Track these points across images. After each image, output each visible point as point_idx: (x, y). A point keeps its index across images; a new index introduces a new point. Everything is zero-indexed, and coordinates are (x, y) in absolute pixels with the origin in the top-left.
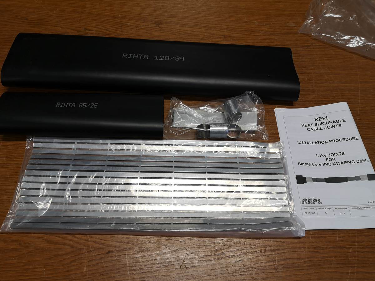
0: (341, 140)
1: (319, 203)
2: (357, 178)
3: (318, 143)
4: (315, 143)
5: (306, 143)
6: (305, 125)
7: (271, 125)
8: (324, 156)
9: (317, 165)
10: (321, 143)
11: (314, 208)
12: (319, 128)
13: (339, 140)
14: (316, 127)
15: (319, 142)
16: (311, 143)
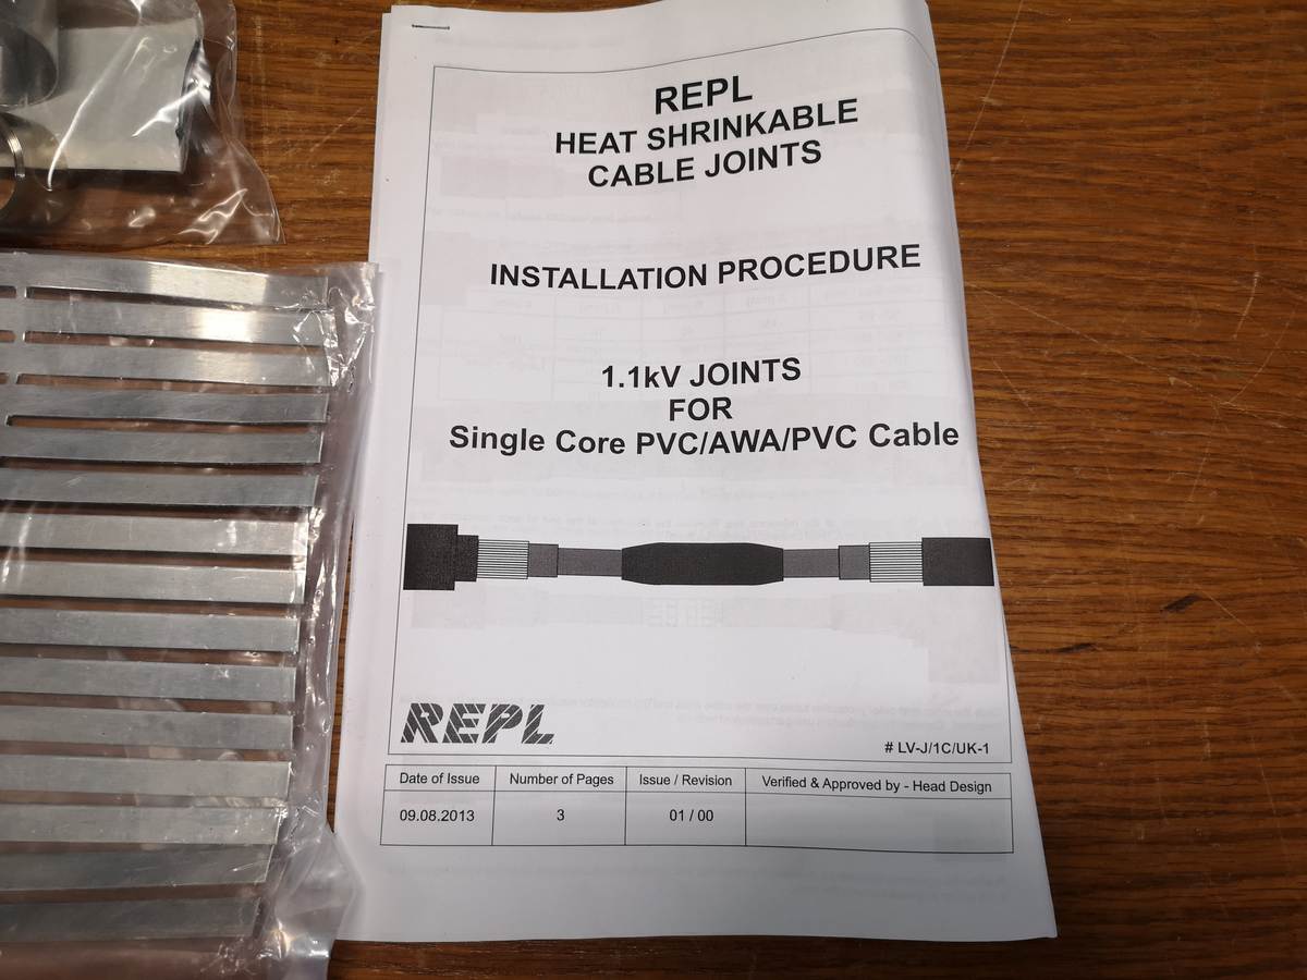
0: (795, 266)
1: (531, 736)
2: (849, 563)
3: (639, 278)
4: (623, 282)
5: (558, 276)
6: (579, 143)
7: (328, 129)
8: (660, 378)
9: (590, 445)
10: (664, 279)
11: (475, 780)
12: (670, 171)
13: (784, 267)
14: (653, 158)
15: (653, 277)
16: (594, 279)
